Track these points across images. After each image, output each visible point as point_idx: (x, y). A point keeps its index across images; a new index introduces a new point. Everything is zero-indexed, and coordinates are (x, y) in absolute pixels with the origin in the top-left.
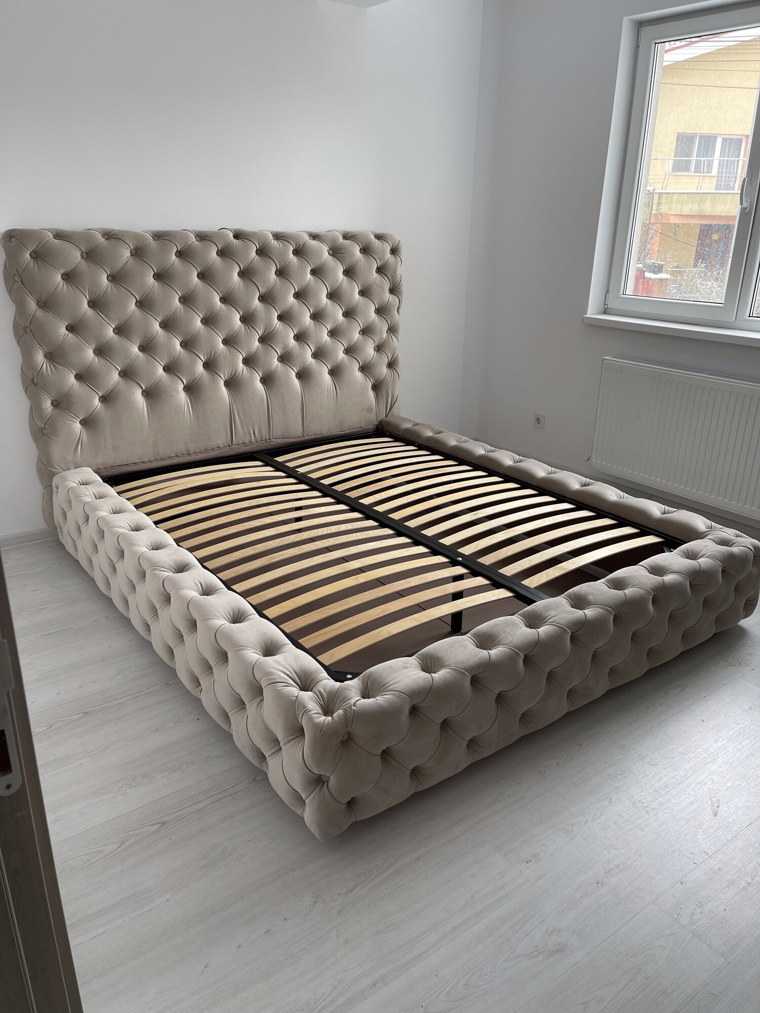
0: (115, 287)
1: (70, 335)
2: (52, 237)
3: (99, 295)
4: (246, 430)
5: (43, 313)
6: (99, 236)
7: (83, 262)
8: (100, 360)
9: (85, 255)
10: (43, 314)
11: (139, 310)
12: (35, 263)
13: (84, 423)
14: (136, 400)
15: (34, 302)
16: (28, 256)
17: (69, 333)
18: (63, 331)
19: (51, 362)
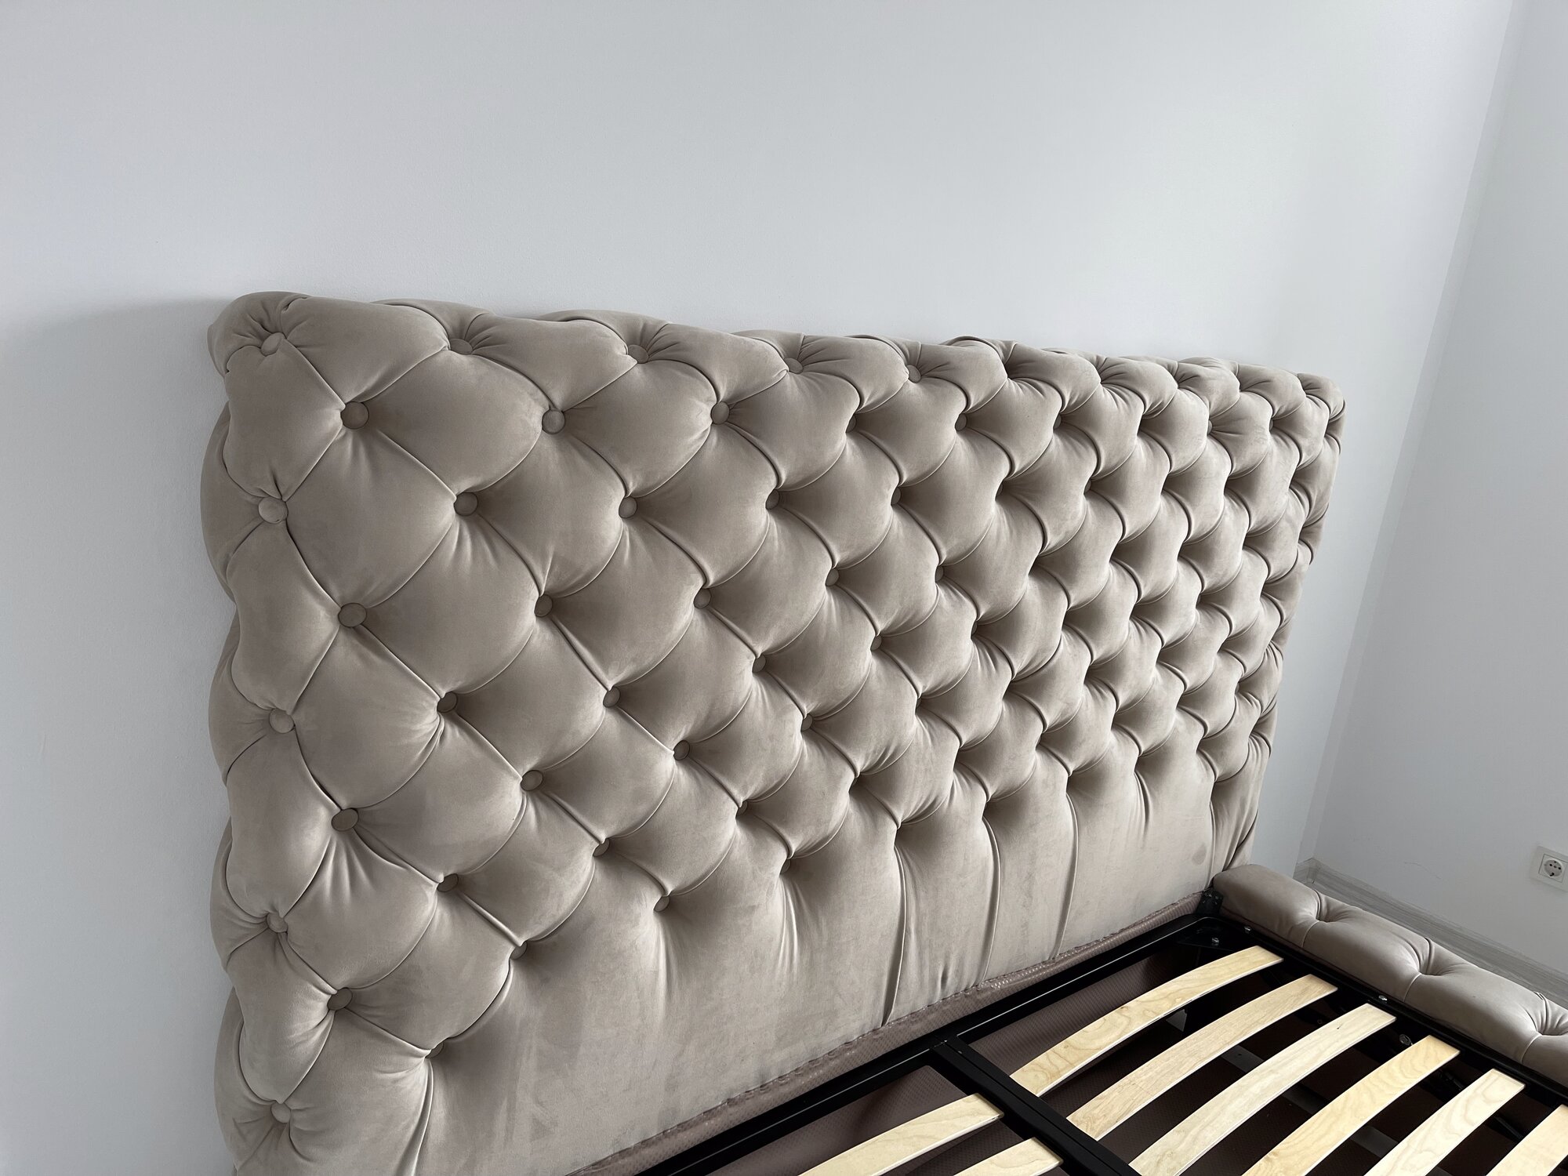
0: (646, 542)
1: (454, 734)
2: (446, 343)
3: (588, 577)
4: (927, 973)
5: (362, 656)
6: (620, 348)
7: (549, 446)
8: (544, 814)
9: (557, 419)
10: (359, 664)
11: (704, 617)
12: (362, 450)
13: (444, 1058)
14: (639, 942)
15: (329, 611)
16: (333, 419)
17: (449, 729)
18: (429, 722)
19: (358, 848)
